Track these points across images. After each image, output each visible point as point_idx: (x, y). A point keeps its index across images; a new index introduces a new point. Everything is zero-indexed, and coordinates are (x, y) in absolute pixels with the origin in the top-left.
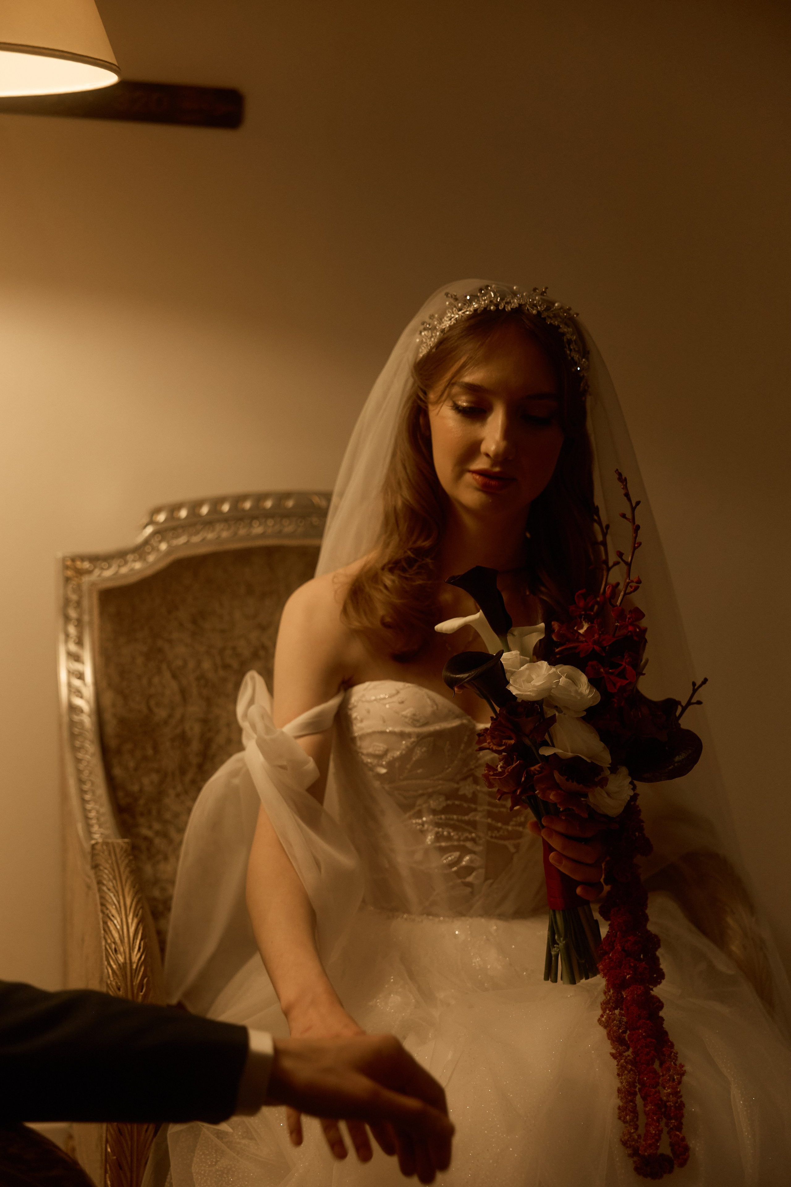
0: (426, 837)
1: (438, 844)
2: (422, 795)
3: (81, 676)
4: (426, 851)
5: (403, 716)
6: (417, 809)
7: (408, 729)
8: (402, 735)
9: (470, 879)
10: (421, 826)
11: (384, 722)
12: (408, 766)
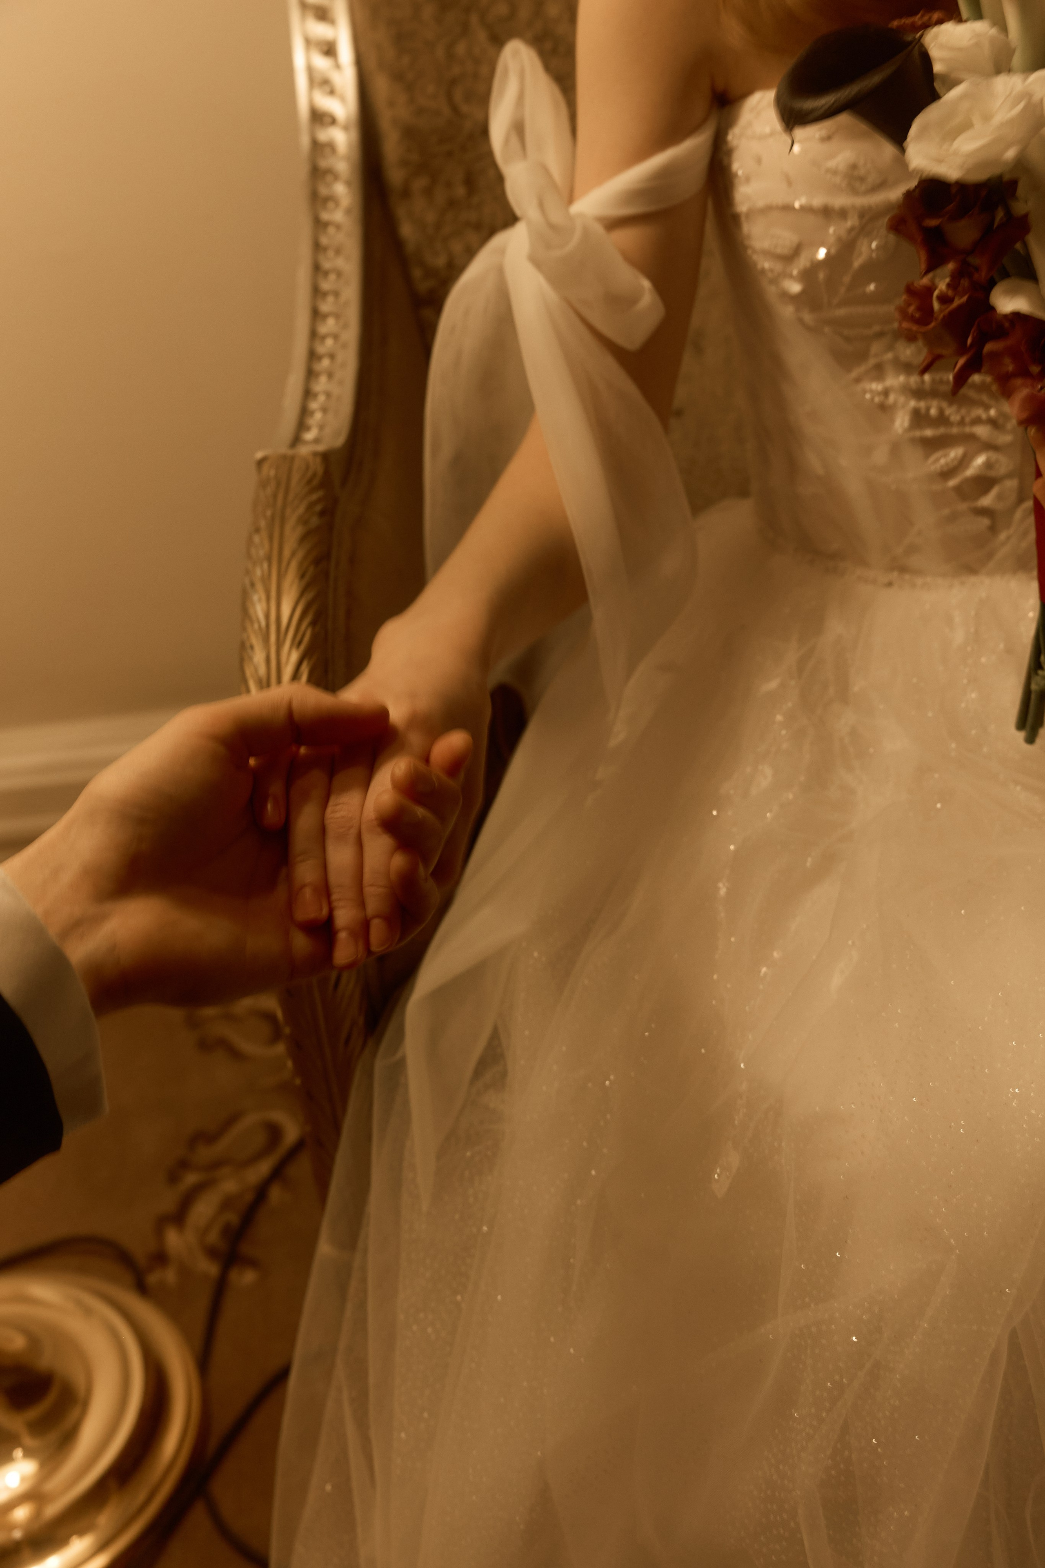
0: (892, 421)
1: (918, 433)
2: (880, 335)
3: (329, 50)
4: (895, 449)
5: (828, 171)
6: (872, 362)
7: (840, 201)
8: (827, 212)
9: (987, 501)
10: (882, 398)
11: (790, 183)
12: (847, 279)
